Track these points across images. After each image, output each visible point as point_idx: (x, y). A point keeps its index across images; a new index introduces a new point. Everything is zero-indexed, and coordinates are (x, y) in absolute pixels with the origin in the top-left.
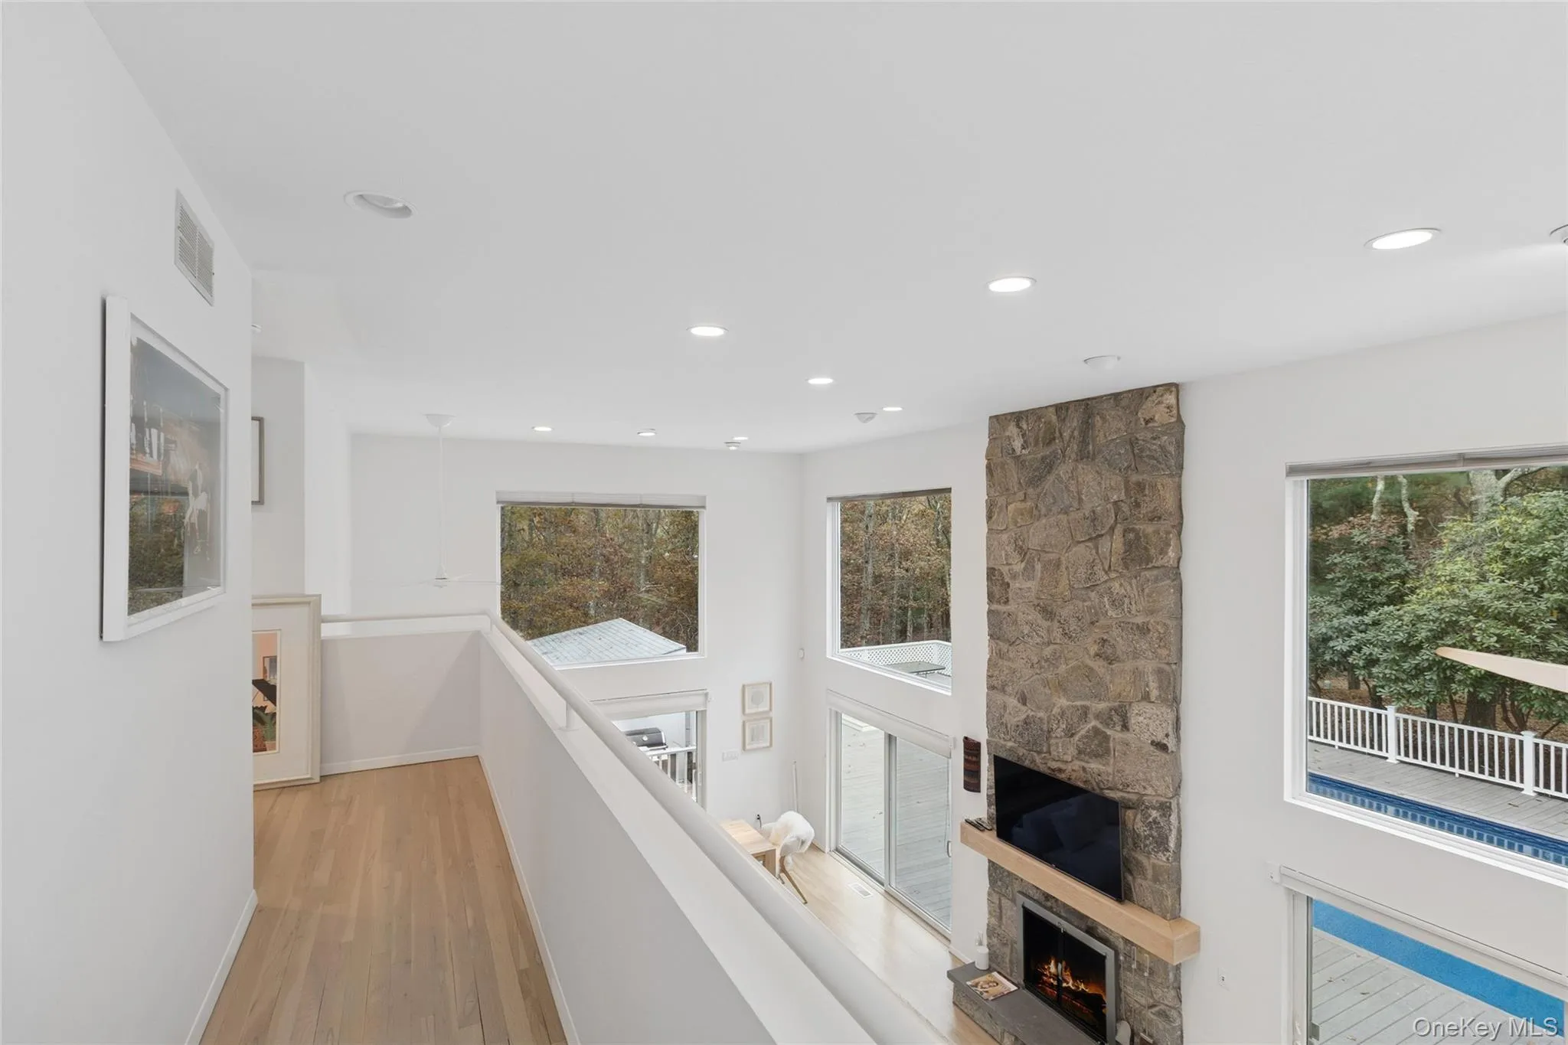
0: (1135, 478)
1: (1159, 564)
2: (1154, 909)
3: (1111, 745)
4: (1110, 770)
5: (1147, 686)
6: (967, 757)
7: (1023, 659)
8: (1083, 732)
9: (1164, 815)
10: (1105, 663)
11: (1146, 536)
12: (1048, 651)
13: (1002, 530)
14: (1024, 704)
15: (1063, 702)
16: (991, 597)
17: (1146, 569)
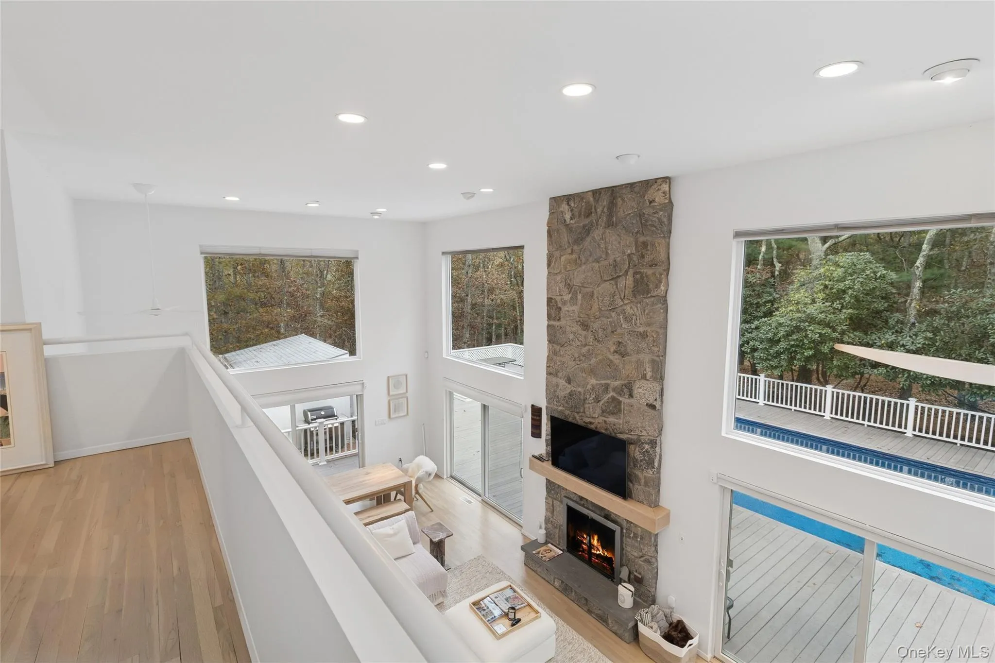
0: (642, 239)
1: (655, 294)
2: (645, 502)
3: (622, 406)
4: (621, 422)
5: (645, 370)
6: (533, 417)
7: (569, 355)
8: (605, 399)
9: (652, 447)
10: (620, 357)
11: (647, 276)
12: (584, 350)
13: (557, 273)
14: (569, 383)
15: (593, 381)
16: (549, 317)
17: (647, 298)
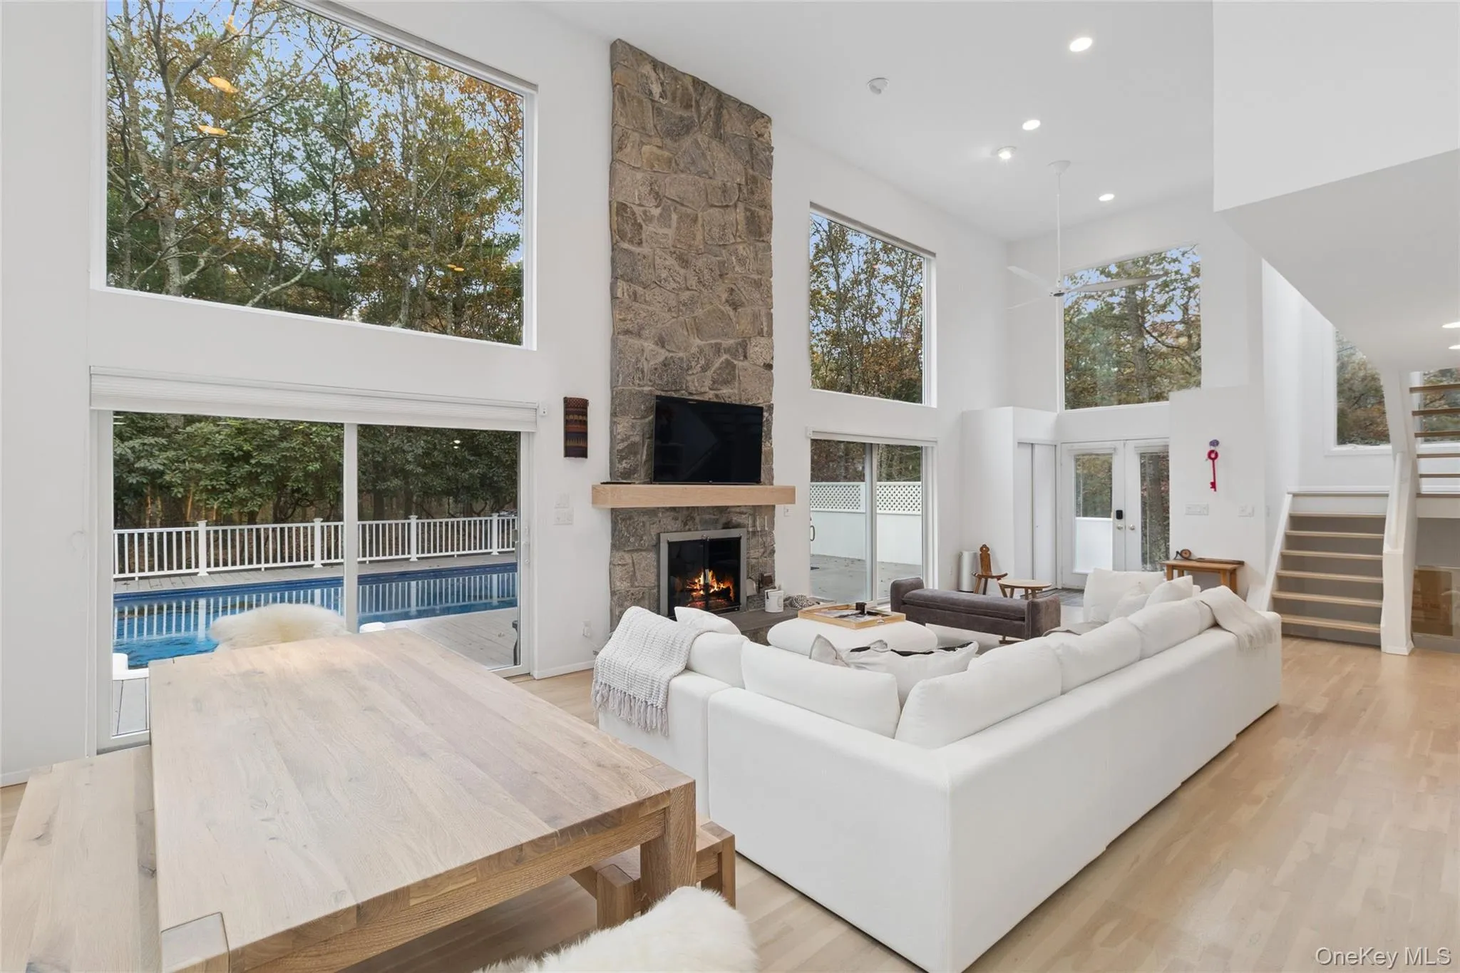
3: (737, 372)
6: (572, 418)
8: (717, 365)
10: (731, 309)
12: (685, 296)
14: (663, 347)
15: (699, 342)
17: (758, 241)
